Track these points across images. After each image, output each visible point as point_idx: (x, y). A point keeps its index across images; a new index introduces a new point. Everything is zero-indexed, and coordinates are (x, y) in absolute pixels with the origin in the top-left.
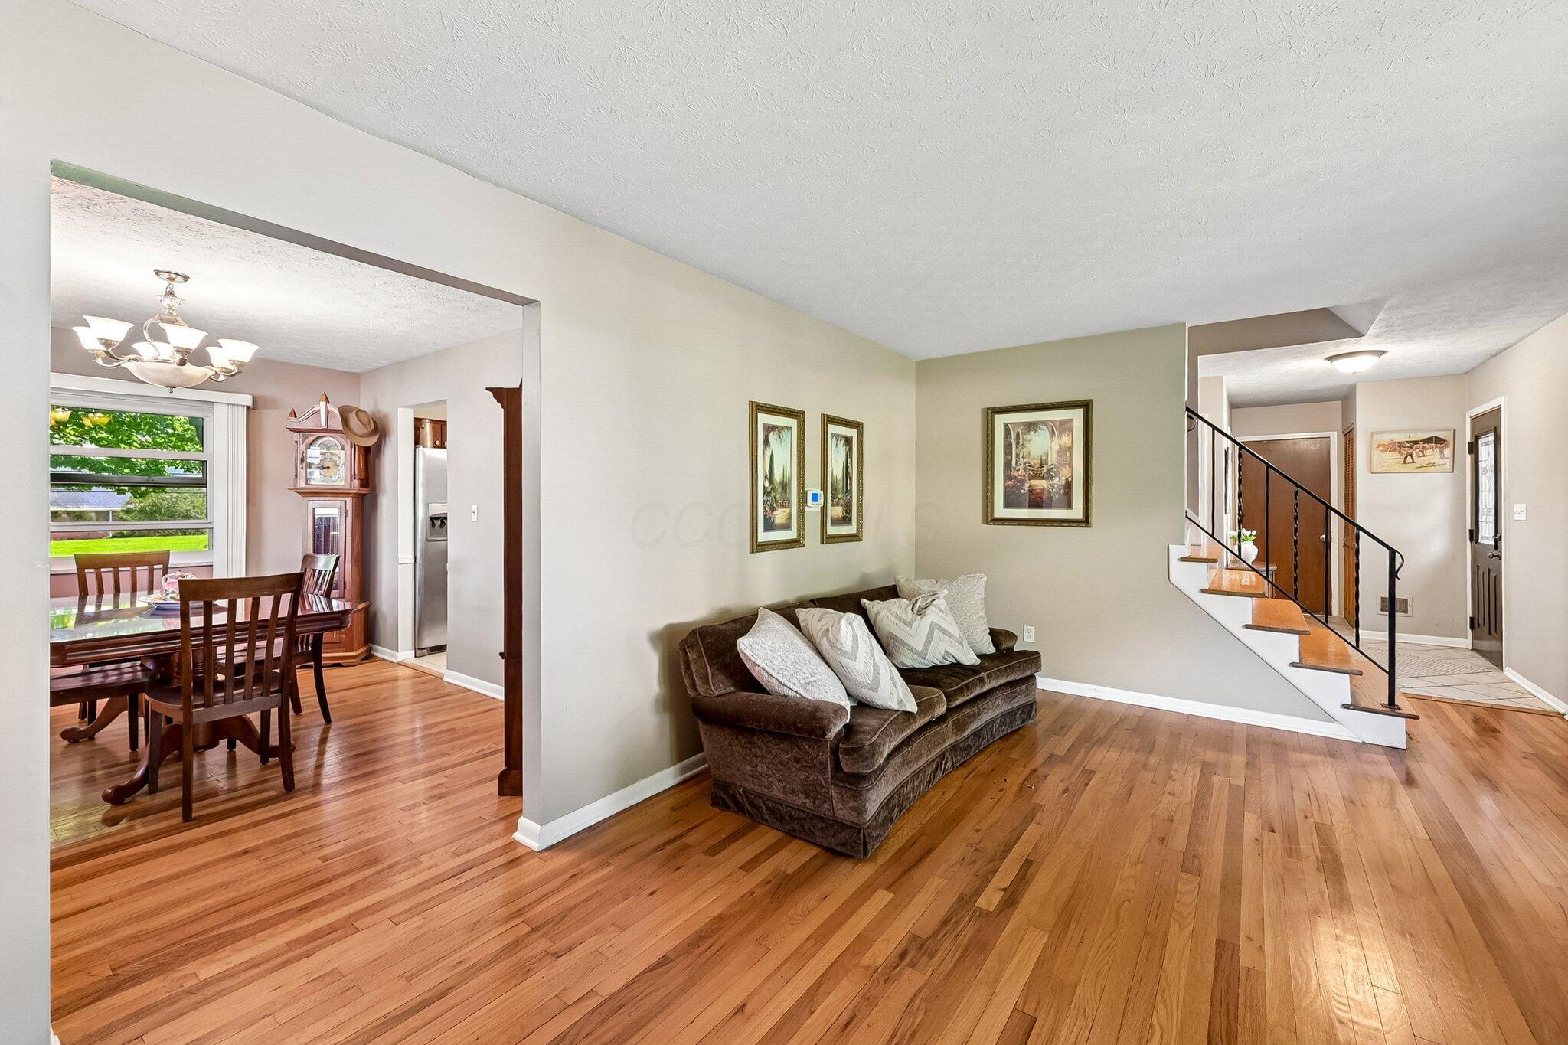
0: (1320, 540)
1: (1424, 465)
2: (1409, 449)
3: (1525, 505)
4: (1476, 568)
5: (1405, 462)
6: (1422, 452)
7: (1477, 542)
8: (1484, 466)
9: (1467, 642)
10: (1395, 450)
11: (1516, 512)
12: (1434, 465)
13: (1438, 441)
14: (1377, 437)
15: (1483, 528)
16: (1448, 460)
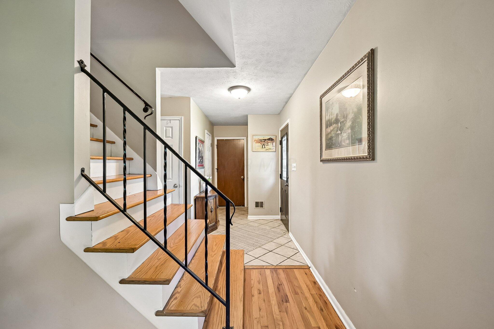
0: (241, 178)
1: (268, 149)
2: (264, 142)
3: (296, 164)
4: (282, 189)
5: (262, 148)
6: (267, 143)
7: (282, 179)
8: (284, 149)
9: (279, 217)
10: (259, 143)
11: (293, 166)
12: (270, 149)
13: (271, 139)
14: (254, 137)
15: (284, 173)
16: (274, 147)
